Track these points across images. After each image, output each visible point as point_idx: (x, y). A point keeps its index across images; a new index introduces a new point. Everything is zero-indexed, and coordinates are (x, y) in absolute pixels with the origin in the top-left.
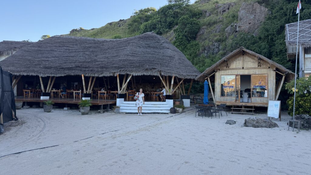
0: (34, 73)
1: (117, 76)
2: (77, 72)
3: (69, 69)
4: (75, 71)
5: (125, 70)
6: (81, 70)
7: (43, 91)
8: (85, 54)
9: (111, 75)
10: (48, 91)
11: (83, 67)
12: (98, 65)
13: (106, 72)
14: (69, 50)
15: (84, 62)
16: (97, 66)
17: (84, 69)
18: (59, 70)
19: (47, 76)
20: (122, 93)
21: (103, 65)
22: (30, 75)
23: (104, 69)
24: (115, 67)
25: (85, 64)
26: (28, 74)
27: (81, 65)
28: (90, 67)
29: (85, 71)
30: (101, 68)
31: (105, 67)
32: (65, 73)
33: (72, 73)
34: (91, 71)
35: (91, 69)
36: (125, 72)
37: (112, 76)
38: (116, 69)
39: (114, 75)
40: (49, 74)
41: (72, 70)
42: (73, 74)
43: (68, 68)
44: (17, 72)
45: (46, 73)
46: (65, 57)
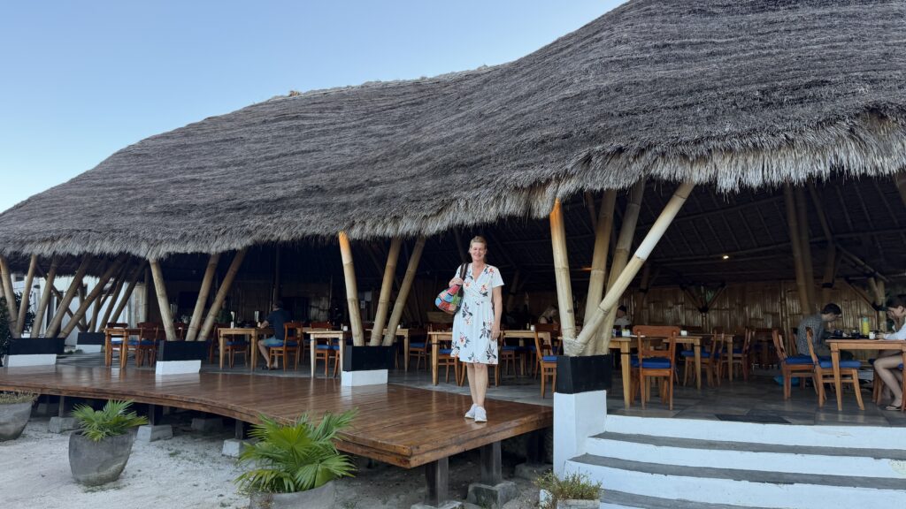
0: (112, 239)
1: (547, 220)
2: (307, 217)
3: (273, 206)
4: (298, 215)
5: (636, 145)
6: (325, 207)
7: (170, 336)
8: (365, 132)
9: (511, 206)
10: (198, 331)
11: (341, 191)
12: (421, 163)
13: (469, 195)
14: (299, 128)
15: (351, 166)
16: (415, 171)
17: (344, 199)
18: (222, 219)
19: (169, 254)
20: (589, 354)
21: (452, 155)
22: (97, 251)
23: (460, 177)
24: (534, 145)
25: (352, 173)
26: (88, 249)
27: (332, 180)
28: (378, 184)
29: (345, 207)
30: (435, 177)
31: (465, 160)
32: (249, 233)
33: (283, 229)
34: (380, 200)
35: (378, 191)
36: (637, 167)
37: (512, 218)
38: (551, 156)
39: (529, 209)
40: (174, 242)
41: (284, 208)
42: (284, 235)
43: (267, 201)
44: (45, 241)
45: (159, 237)
46: (272, 158)
